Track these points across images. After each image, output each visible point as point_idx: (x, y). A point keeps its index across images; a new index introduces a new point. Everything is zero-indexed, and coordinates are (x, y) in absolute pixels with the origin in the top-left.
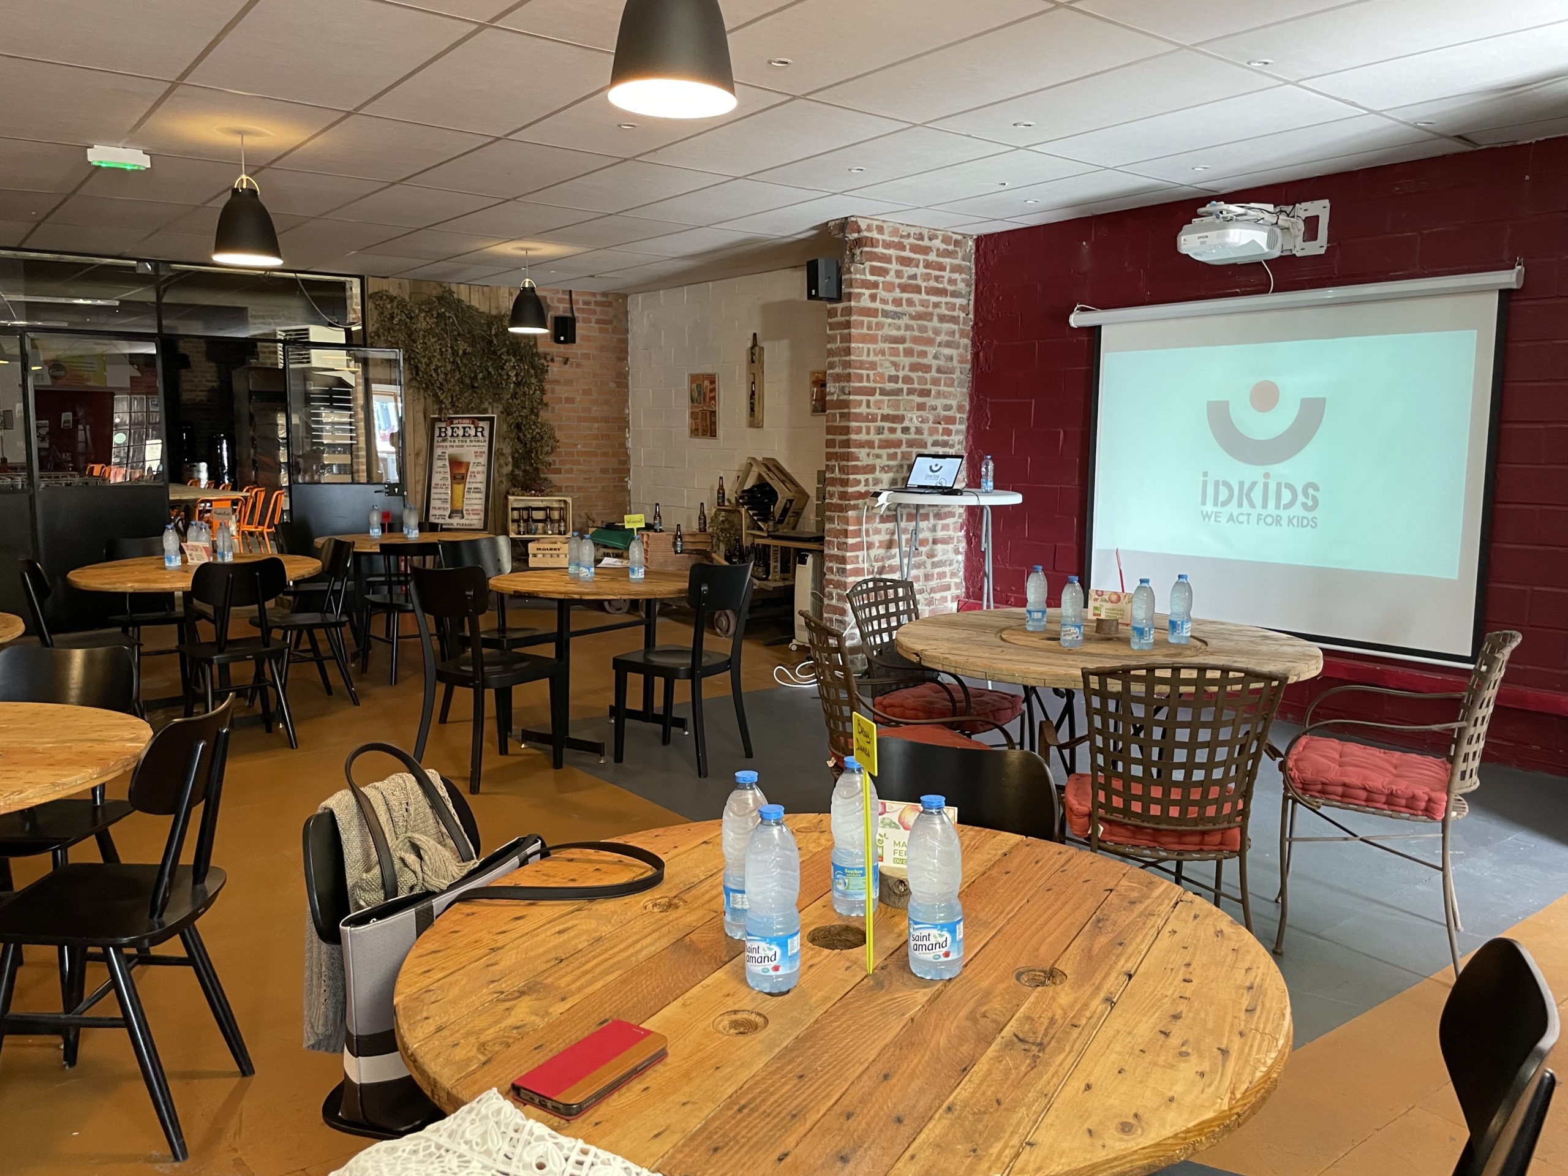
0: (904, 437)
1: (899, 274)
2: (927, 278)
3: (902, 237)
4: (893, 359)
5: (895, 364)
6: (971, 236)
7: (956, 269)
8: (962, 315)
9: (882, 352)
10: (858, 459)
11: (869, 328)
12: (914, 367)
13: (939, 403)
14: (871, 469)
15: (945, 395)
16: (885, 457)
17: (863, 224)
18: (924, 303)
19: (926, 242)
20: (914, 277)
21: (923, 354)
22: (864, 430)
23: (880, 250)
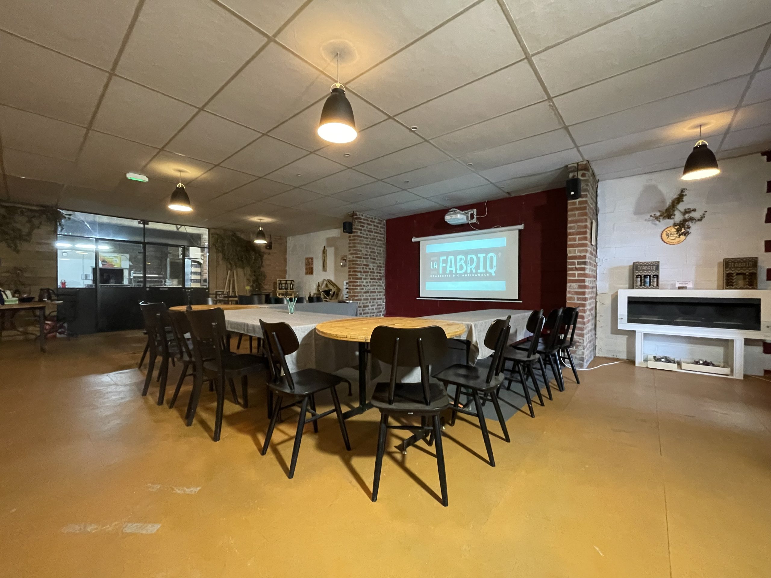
0: (369, 270)
1: (367, 227)
2: (374, 229)
3: (368, 218)
4: (366, 249)
5: (367, 251)
6: (385, 219)
7: (381, 227)
8: (383, 239)
9: (363, 247)
10: (357, 276)
11: (360, 241)
12: (371, 252)
13: (378, 262)
14: (360, 279)
15: (380, 260)
16: (364, 275)
17: (358, 213)
18: (374, 236)
19: (374, 220)
20: (371, 229)
21: (374, 249)
22: (359, 268)
23: (362, 221)
